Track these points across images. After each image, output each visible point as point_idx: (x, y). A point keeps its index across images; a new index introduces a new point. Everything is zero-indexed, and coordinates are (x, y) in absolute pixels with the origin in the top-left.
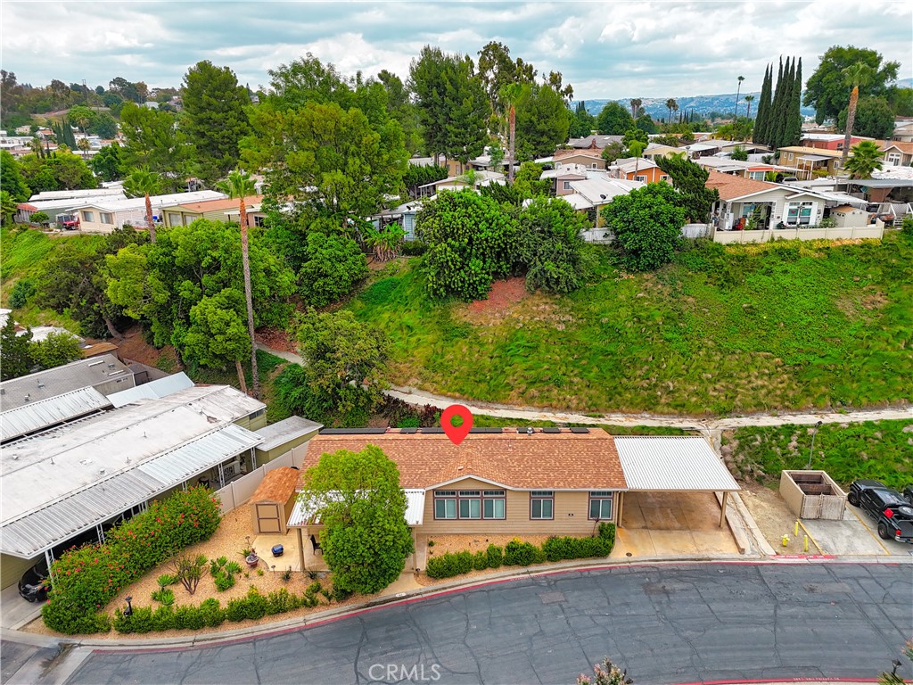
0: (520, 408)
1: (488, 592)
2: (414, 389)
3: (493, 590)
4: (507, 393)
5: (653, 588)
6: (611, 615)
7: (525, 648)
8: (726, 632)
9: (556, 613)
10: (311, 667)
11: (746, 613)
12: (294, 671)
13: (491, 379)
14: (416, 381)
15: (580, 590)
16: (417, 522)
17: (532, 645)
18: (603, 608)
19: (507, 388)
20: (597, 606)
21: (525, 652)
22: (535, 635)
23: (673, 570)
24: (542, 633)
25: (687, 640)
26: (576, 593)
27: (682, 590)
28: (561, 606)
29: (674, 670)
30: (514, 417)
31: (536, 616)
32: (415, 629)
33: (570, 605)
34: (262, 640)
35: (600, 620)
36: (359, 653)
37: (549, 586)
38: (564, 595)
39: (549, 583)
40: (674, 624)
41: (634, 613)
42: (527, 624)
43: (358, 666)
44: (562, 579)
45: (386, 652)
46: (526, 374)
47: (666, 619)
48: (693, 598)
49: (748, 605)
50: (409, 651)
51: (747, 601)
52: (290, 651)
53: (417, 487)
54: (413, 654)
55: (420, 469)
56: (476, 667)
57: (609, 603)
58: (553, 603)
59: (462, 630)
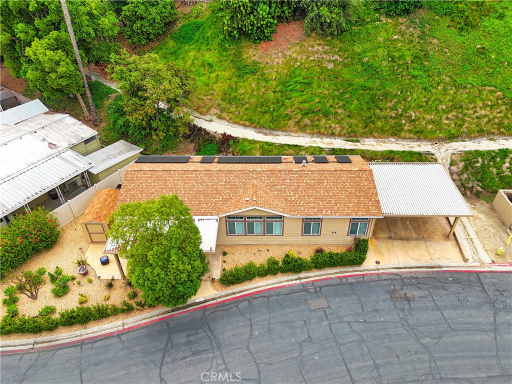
0: (296, 135)
1: (268, 297)
2: (214, 118)
3: (272, 296)
4: (286, 122)
5: (397, 295)
6: (365, 322)
7: (297, 354)
8: (457, 338)
9: (321, 320)
10: (125, 372)
11: (471, 320)
12: (111, 376)
13: (274, 110)
14: (216, 111)
15: (340, 296)
16: (211, 248)
17: (302, 352)
18: (358, 314)
19: (286, 118)
20: (353, 313)
21: (296, 358)
22: (304, 341)
23: (412, 277)
24: (310, 339)
25: (425, 347)
26: (337, 300)
27: (420, 297)
28: (325, 312)
29: (417, 378)
30: (291, 144)
31: (305, 322)
32: (210, 334)
33: (332, 311)
34: (88, 344)
35: (357, 326)
36: (164, 357)
37: (316, 292)
38: (328, 302)
39: (315, 289)
40: (415, 331)
41: (382, 319)
42: (298, 330)
43: (162, 372)
44: (326, 286)
45: (185, 358)
46: (302, 106)
47: (408, 326)
48: (429, 305)
49: (473, 312)
50: (204, 356)
51: (472, 308)
52: (110, 355)
53: (212, 215)
54: (207, 359)
55: (215, 198)
56: (257, 373)
57: (363, 310)
58: (319, 309)
59: (247, 336)
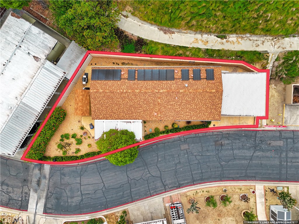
1: (164, 144)
3: (166, 143)
5: (218, 143)
6: (202, 155)
7: (174, 168)
9: (185, 154)
11: (243, 155)
14: (130, 8)
15: (194, 143)
17: (176, 167)
18: (200, 152)
20: (198, 151)
21: (174, 170)
22: (178, 163)
24: (180, 162)
25: (222, 166)
26: (193, 145)
27: (227, 144)
28: (187, 151)
31: (179, 155)
32: (142, 160)
33: (190, 151)
34: (98, 163)
35: (198, 157)
36: (127, 169)
37: (184, 141)
38: (189, 146)
39: (184, 139)
40: (220, 159)
41: (209, 154)
42: (175, 159)
43: (127, 174)
44: (189, 138)
45: (134, 169)
50: (141, 168)
53: (139, 119)
54: (142, 170)
56: (160, 175)
57: (202, 150)
58: (185, 149)
59: (156, 161)
